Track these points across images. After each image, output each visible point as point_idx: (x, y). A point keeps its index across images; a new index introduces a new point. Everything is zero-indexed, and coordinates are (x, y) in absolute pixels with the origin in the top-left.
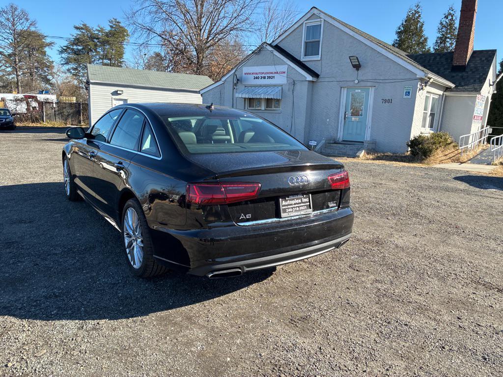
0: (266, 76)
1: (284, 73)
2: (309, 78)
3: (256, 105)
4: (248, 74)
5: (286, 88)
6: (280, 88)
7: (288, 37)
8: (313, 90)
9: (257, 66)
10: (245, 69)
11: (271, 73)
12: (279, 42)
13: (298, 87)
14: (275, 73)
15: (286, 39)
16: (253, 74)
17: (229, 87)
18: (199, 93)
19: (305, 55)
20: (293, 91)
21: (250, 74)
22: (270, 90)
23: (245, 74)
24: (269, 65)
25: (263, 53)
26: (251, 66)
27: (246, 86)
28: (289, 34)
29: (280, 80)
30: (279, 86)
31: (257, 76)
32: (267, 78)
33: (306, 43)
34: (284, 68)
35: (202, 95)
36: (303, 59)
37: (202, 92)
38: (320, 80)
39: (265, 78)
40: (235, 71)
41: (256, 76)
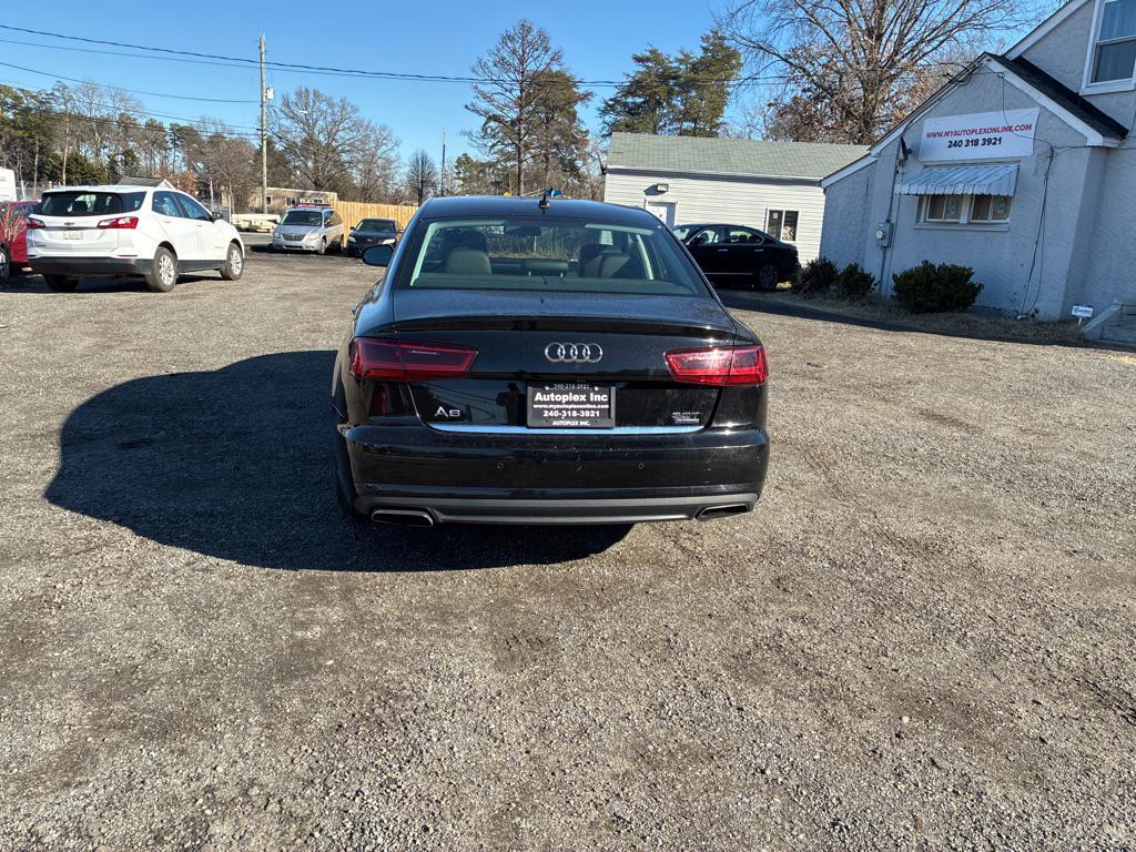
0: (980, 137)
1: (1029, 127)
2: (1095, 138)
3: (947, 212)
4: (934, 135)
5: (1028, 168)
6: (1013, 167)
7: (1050, 36)
8: (1104, 172)
9: (961, 113)
10: (930, 124)
11: (995, 130)
12: (1027, 50)
13: (1062, 162)
14: (1005, 129)
15: (1047, 41)
16: (947, 134)
17: (887, 167)
18: (820, 186)
19: (1096, 78)
20: (1047, 173)
21: (940, 135)
22: (983, 173)
23: (929, 136)
24: (990, 110)
25: (978, 79)
26: (945, 115)
27: (926, 167)
28: (1054, 29)
29: (1017, 146)
30: (1015, 162)
31: (958, 138)
32: (981, 142)
33: (1100, 49)
34: (1029, 116)
35: (825, 190)
36: (1086, 88)
37: (825, 184)
38: (1131, 142)
39: (976, 143)
40: (905, 130)
41: (954, 139)
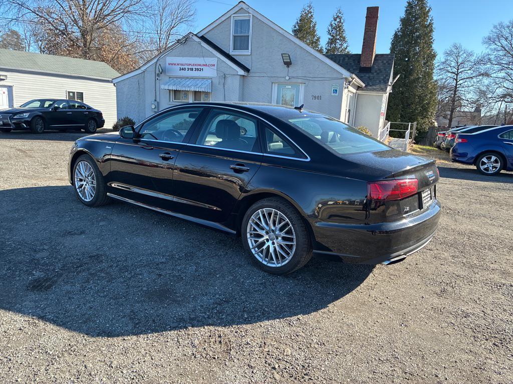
0: (194, 67)
1: (214, 65)
2: (241, 72)
3: (182, 98)
4: (172, 64)
5: (216, 81)
6: (210, 81)
7: (215, 29)
8: (243, 85)
9: (183, 56)
10: (169, 59)
11: (200, 65)
12: (206, 33)
13: (229, 80)
14: (204, 65)
15: (213, 31)
16: (178, 64)
17: (150, 77)
18: (112, 82)
19: (234, 49)
20: (224, 84)
21: (175, 64)
22: (199, 82)
23: (169, 64)
24: (196, 56)
25: (188, 43)
26: (175, 56)
27: (170, 78)
28: (216, 26)
29: (208, 72)
30: (210, 79)
31: (184, 67)
32: (194, 69)
33: (235, 37)
34: (213, 61)
36: (232, 52)
37: (115, 81)
38: (251, 74)
39: (192, 69)
40: (158, 60)
41: (182, 67)
